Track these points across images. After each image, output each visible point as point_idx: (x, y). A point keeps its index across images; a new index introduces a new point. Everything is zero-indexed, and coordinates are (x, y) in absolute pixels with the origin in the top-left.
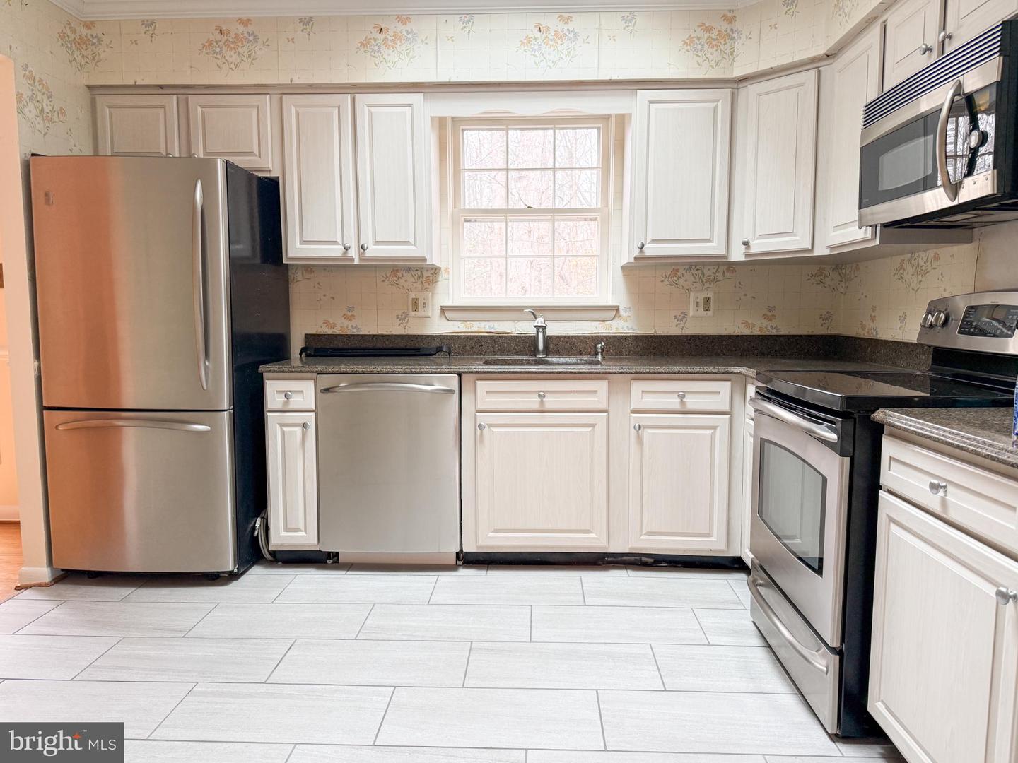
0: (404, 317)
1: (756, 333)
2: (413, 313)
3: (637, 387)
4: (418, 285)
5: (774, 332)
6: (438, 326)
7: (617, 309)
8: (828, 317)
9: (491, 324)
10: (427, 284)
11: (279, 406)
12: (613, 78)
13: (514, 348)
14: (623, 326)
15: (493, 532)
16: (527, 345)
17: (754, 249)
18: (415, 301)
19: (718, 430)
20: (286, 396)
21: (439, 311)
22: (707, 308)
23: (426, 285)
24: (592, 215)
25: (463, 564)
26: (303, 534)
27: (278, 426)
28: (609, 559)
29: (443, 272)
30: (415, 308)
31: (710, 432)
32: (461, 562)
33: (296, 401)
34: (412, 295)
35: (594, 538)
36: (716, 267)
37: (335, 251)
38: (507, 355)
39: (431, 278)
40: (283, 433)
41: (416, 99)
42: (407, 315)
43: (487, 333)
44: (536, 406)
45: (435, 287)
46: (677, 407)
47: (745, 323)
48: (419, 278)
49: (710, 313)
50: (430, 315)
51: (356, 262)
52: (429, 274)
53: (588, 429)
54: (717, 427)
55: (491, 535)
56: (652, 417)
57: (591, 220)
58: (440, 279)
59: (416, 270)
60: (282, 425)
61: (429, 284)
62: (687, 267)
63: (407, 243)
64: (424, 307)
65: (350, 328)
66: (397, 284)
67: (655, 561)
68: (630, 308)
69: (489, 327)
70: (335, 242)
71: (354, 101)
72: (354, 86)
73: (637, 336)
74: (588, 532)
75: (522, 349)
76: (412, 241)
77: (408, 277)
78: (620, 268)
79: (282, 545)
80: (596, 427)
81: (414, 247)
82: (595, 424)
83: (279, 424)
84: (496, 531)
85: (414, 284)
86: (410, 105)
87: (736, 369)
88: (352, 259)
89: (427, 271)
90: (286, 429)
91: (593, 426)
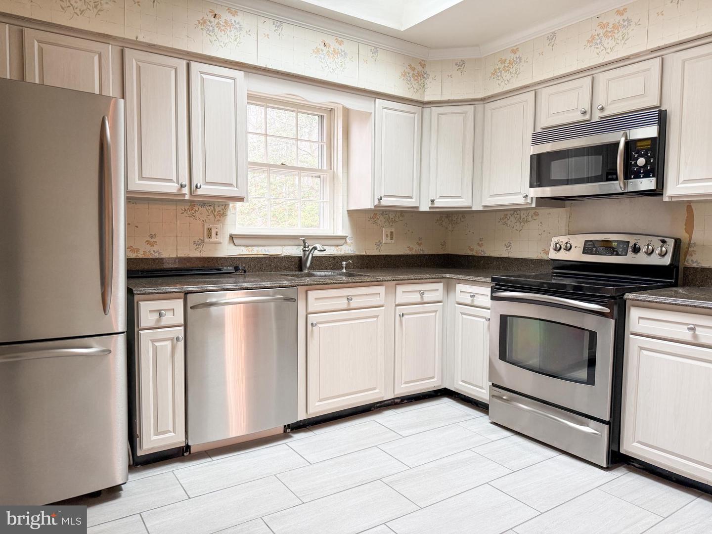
0: (200, 243)
1: (414, 253)
2: (207, 240)
3: (400, 289)
4: (211, 217)
5: (422, 253)
6: (228, 250)
7: (344, 238)
8: (444, 244)
9: (266, 248)
10: (218, 216)
11: (152, 324)
12: (366, 88)
13: (285, 266)
14: (348, 249)
15: (319, 401)
16: (293, 263)
17: (436, 204)
18: (209, 231)
19: (438, 312)
20: (160, 315)
21: (228, 238)
22: (392, 239)
23: (218, 218)
24: (318, 174)
25: (291, 430)
26: (173, 434)
27: (150, 342)
28: (378, 405)
29: (231, 208)
30: (210, 236)
31: (434, 314)
32: (290, 430)
33: (168, 319)
34: (206, 226)
35: (378, 392)
36: (395, 213)
37: (172, 188)
38: (280, 271)
39: (222, 212)
40: (155, 349)
41: (239, 74)
42: (203, 241)
43: (264, 255)
44: (345, 306)
45: (225, 219)
46: (419, 300)
47: (409, 247)
48: (212, 212)
49: (393, 241)
50: (222, 241)
51: (187, 197)
52: (219, 209)
53: (375, 319)
54: (437, 311)
55: (317, 404)
56: (406, 308)
57: (316, 177)
58: (229, 213)
59: (210, 206)
60: (153, 341)
61: (220, 217)
62: (381, 212)
63: (231, 185)
64: (216, 234)
65: (152, 252)
66: (194, 216)
67: (401, 400)
68: (352, 238)
69: (265, 250)
70: (171, 180)
71: (188, 66)
72: (189, 54)
73: (358, 256)
74: (374, 389)
75: (290, 266)
76: (235, 184)
77: (203, 210)
78: (346, 211)
79: (152, 448)
80: (379, 317)
81: (236, 189)
82: (379, 315)
83: (151, 340)
84: (320, 401)
85: (208, 216)
86: (234, 79)
87: (448, 276)
88: (184, 195)
89: (219, 206)
90: (157, 344)
91: (377, 317)
